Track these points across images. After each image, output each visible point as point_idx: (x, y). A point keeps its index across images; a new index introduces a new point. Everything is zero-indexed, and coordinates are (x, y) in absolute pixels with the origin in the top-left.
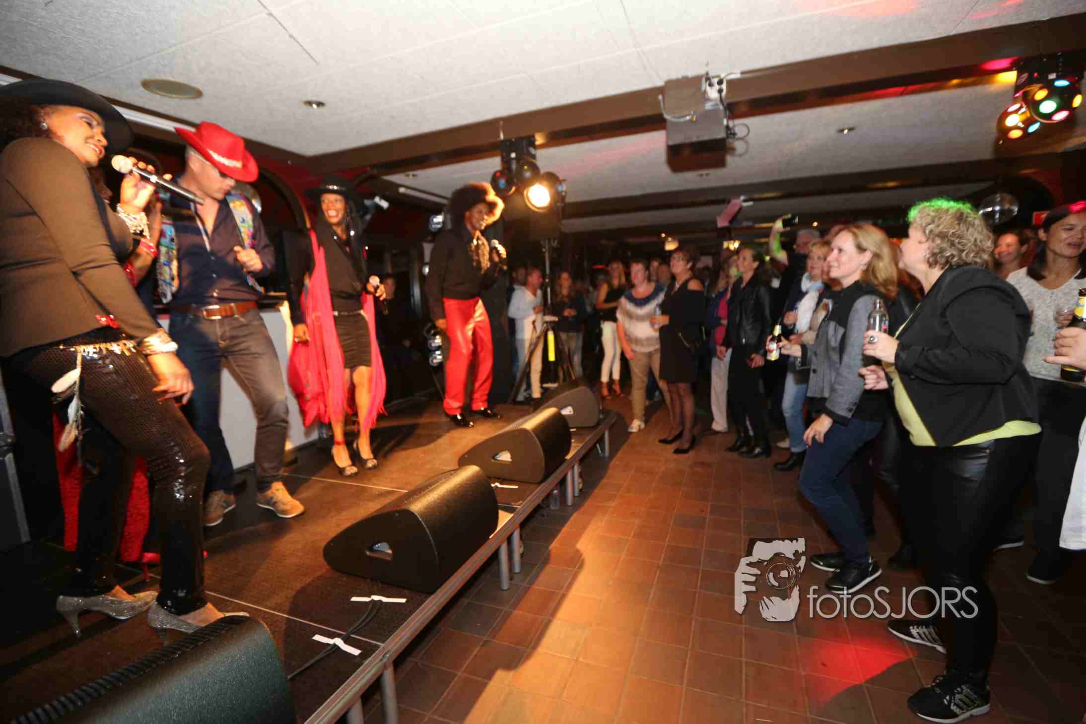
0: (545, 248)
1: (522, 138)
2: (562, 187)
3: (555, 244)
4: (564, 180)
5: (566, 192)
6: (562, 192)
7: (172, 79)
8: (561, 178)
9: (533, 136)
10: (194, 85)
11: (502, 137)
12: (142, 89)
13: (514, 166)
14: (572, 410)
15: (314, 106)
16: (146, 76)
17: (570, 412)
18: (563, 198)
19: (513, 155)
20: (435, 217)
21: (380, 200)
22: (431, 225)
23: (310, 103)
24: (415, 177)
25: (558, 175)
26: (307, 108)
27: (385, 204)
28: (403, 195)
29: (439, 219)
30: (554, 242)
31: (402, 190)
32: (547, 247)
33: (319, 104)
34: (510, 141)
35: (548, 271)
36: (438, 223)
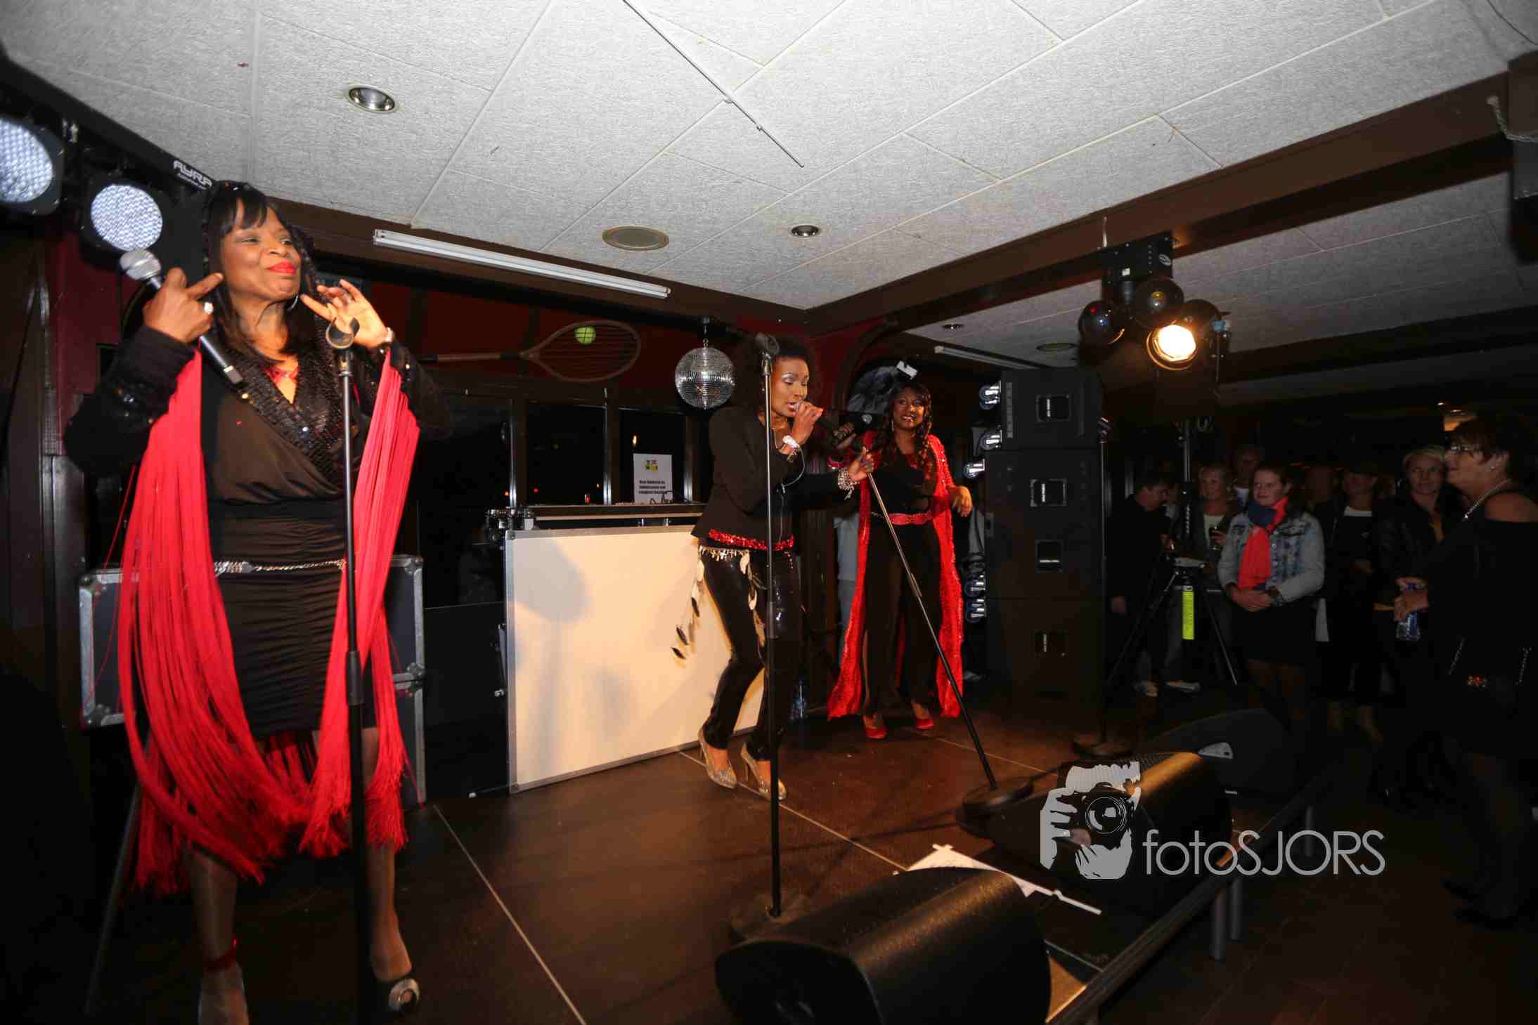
0: (1183, 435)
1: (1146, 240)
2: (1224, 323)
3: (1203, 427)
4: (1225, 314)
5: (1227, 332)
6: (1223, 332)
7: (634, 225)
8: (1221, 310)
9: (1169, 234)
10: (657, 228)
11: (1105, 243)
12: (604, 244)
13: (1127, 293)
14: (1229, 750)
15: (805, 235)
16: (605, 227)
17: (1227, 754)
18: (1225, 344)
19: (1126, 272)
20: (987, 389)
21: (905, 366)
22: (983, 402)
23: (797, 231)
24: (959, 329)
25: (1215, 303)
26: (796, 238)
27: (911, 372)
28: (940, 355)
29: (993, 390)
30: (1202, 423)
31: (939, 349)
32: (1187, 434)
33: (813, 231)
34: (1121, 248)
35: (1187, 476)
36: (992, 397)
